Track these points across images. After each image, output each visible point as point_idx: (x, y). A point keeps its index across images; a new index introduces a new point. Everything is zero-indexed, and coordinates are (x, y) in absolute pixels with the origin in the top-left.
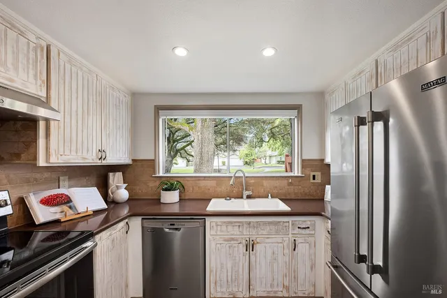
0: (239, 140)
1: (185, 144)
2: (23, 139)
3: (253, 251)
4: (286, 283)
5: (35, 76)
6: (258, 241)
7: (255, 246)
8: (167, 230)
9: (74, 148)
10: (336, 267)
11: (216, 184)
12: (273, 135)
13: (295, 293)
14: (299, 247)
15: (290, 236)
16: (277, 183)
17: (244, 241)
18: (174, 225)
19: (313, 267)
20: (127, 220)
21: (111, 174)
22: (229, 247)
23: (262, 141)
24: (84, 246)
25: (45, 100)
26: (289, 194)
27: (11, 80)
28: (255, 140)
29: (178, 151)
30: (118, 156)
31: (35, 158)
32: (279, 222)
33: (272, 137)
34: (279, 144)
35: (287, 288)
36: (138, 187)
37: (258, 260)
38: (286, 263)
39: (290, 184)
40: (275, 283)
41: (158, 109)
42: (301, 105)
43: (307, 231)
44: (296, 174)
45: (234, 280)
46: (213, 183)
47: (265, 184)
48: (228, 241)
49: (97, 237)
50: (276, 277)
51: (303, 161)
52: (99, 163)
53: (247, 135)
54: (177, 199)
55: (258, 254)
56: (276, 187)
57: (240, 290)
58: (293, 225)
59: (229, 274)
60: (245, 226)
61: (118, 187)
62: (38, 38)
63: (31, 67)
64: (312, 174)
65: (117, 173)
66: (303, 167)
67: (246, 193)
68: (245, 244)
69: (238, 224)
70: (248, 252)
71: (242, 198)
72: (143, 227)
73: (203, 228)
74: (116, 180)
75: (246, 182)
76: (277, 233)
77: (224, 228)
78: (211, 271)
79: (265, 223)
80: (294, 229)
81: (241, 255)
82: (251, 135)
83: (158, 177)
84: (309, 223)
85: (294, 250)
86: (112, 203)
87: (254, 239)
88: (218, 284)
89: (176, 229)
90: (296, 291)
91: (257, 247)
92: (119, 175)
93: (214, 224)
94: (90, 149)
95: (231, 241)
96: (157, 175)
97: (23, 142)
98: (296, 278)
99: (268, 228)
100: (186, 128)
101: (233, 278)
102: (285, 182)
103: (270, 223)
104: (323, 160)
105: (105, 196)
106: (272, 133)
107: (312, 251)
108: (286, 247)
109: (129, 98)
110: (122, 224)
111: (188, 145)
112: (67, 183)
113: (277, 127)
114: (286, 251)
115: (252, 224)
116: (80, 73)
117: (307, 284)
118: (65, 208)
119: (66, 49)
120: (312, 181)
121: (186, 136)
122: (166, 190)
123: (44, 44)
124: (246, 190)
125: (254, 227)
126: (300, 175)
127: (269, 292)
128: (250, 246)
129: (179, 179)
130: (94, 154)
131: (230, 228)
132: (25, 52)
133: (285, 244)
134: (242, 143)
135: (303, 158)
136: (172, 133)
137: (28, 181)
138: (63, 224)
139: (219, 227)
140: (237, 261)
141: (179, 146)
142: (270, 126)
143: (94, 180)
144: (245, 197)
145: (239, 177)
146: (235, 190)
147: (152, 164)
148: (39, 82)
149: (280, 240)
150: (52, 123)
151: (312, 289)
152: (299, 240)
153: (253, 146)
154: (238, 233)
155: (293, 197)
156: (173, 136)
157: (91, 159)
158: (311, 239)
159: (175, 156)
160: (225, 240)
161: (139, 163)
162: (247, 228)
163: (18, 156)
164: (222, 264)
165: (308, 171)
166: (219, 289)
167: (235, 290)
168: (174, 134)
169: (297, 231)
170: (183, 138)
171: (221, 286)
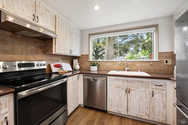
0: (126, 51)
1: (102, 53)
2: (50, 46)
3: (129, 93)
4: (148, 112)
5: (52, 25)
6: (132, 89)
7: (130, 91)
8: (92, 80)
9: (62, 49)
10: (179, 106)
11: (113, 65)
12: (144, 48)
13: (154, 119)
14: (156, 95)
15: (150, 89)
16: (144, 64)
17: (125, 88)
18: (94, 78)
19: (165, 107)
20: (78, 75)
21: (74, 60)
22: (118, 90)
23: (138, 51)
24: (64, 79)
25: (55, 32)
26: (151, 70)
27: (46, 26)
28: (134, 50)
29: (99, 56)
30: (76, 53)
31: (52, 51)
32: (143, 81)
33: (143, 48)
34: (148, 52)
35: (149, 116)
36: (83, 65)
37: (132, 98)
38: (148, 102)
39: (152, 65)
40: (141, 111)
41: (90, 35)
42: (158, 24)
43: (161, 87)
44: (155, 60)
45: (120, 105)
46: (111, 64)
47: (137, 65)
48: (117, 87)
49: (68, 78)
50: (142, 108)
51: (159, 53)
52: (70, 55)
53: (130, 48)
54: (96, 70)
55: (132, 95)
56: (143, 66)
57: (123, 110)
58: (152, 83)
59: (118, 102)
60: (125, 81)
61: (76, 64)
62: (53, 13)
63: (51, 22)
64: (165, 60)
65: (76, 60)
66: (159, 56)
67: (126, 69)
68: (125, 90)
69: (122, 80)
70: (127, 94)
71: (125, 71)
72: (83, 78)
73: (106, 81)
74: (75, 61)
75: (127, 64)
76: (143, 86)
77: (115, 81)
78: (109, 100)
79: (135, 81)
80: (152, 86)
81: (123, 95)
82: (133, 48)
83: (90, 61)
84: (162, 83)
85: (153, 96)
86: (74, 70)
87: (130, 88)
88: (113, 106)
89: (95, 80)
90: (154, 118)
91: (131, 92)
92: (77, 60)
93: (110, 79)
94: (67, 49)
95: (118, 87)
96: (89, 61)
97: (49, 46)
98: (154, 111)
99: (137, 84)
100: (102, 45)
101: (120, 104)
102: (148, 64)
103: (138, 81)
104: (173, 52)
105: (72, 68)
106: (144, 47)
107: (164, 98)
108: (147, 94)
109: (80, 33)
110: (76, 76)
111: (103, 54)
112: (61, 61)
113: (147, 43)
114: (148, 96)
115: (129, 81)
116: (64, 24)
117: (161, 115)
118: (60, 69)
119: (60, 16)
120: (165, 63)
121: (103, 50)
122: (92, 65)
123: (55, 15)
124: (127, 67)
125: (130, 83)
126: (157, 60)
127: (137, 115)
128: (128, 91)
129: (97, 62)
130: (69, 51)
131: (118, 82)
132: (50, 17)
133: (147, 93)
134: (128, 52)
135: (160, 51)
136: (97, 49)
137: (51, 60)
138: (59, 74)
139: (113, 81)
140: (121, 97)
141: (100, 54)
142: (142, 43)
143: (69, 61)
144: (126, 70)
145: (124, 61)
146: (122, 67)
147: (87, 56)
148: (53, 27)
149: (144, 90)
150: (56, 39)
151: (164, 119)
152: (155, 92)
153: (133, 53)
154: (122, 84)
155: (153, 71)
156: (97, 50)
157: (68, 53)
158: (164, 92)
159: (98, 58)
160: (115, 87)
161: (83, 56)
162: (126, 82)
163: (48, 50)
164: (114, 97)
165: (162, 59)
166: (113, 108)
167: (120, 110)
168: (98, 49)
169: (154, 87)
170: (101, 51)
171: (114, 107)
